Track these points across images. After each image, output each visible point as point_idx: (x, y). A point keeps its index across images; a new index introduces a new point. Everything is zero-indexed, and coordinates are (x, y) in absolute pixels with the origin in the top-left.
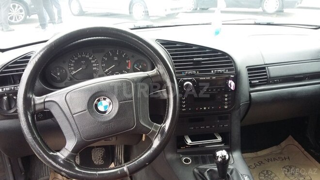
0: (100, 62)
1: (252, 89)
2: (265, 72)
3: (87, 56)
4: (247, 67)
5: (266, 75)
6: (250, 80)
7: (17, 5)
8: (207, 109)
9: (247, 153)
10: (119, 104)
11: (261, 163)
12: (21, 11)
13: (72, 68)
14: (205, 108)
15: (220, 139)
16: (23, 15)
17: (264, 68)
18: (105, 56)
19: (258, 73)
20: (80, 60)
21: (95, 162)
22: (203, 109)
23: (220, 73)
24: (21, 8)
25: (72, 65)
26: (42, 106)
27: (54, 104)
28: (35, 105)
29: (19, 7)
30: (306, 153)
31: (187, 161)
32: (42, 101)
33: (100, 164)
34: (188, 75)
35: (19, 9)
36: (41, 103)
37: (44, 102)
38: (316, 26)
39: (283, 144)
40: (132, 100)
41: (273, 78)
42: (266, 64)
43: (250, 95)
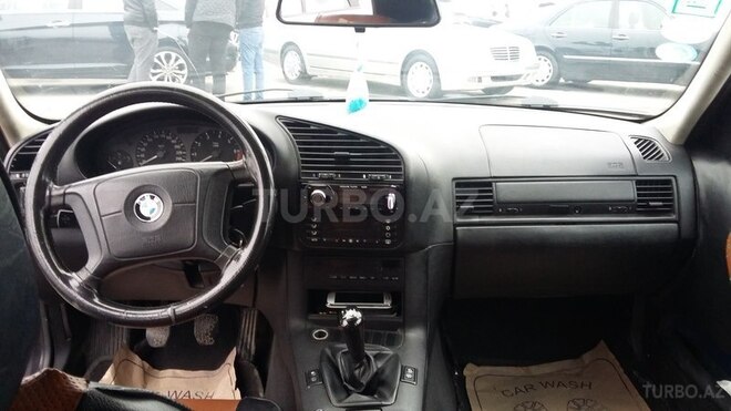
0: (188, 148)
1: (459, 220)
2: (491, 191)
3: (168, 138)
4: (454, 179)
5: (491, 197)
6: (458, 203)
7: (174, 55)
8: (354, 241)
9: (508, 365)
10: (173, 207)
11: (529, 388)
12: (181, 67)
13: (143, 156)
14: (351, 241)
15: (387, 304)
16: (183, 76)
17: (490, 184)
18: (198, 139)
19: (477, 192)
20: (161, 141)
21: (198, 340)
22: (347, 241)
23: (376, 180)
24: (181, 61)
25: (143, 150)
26: (60, 201)
27: (76, 197)
28: (50, 196)
29: (177, 59)
30: (625, 377)
31: (321, 335)
32: (62, 192)
33: (207, 343)
34: (322, 179)
35: (178, 63)
36: (60, 195)
37: (65, 194)
38: (639, 116)
39: (587, 357)
40: (195, 202)
41: (503, 203)
42: (495, 177)
43: (455, 231)
